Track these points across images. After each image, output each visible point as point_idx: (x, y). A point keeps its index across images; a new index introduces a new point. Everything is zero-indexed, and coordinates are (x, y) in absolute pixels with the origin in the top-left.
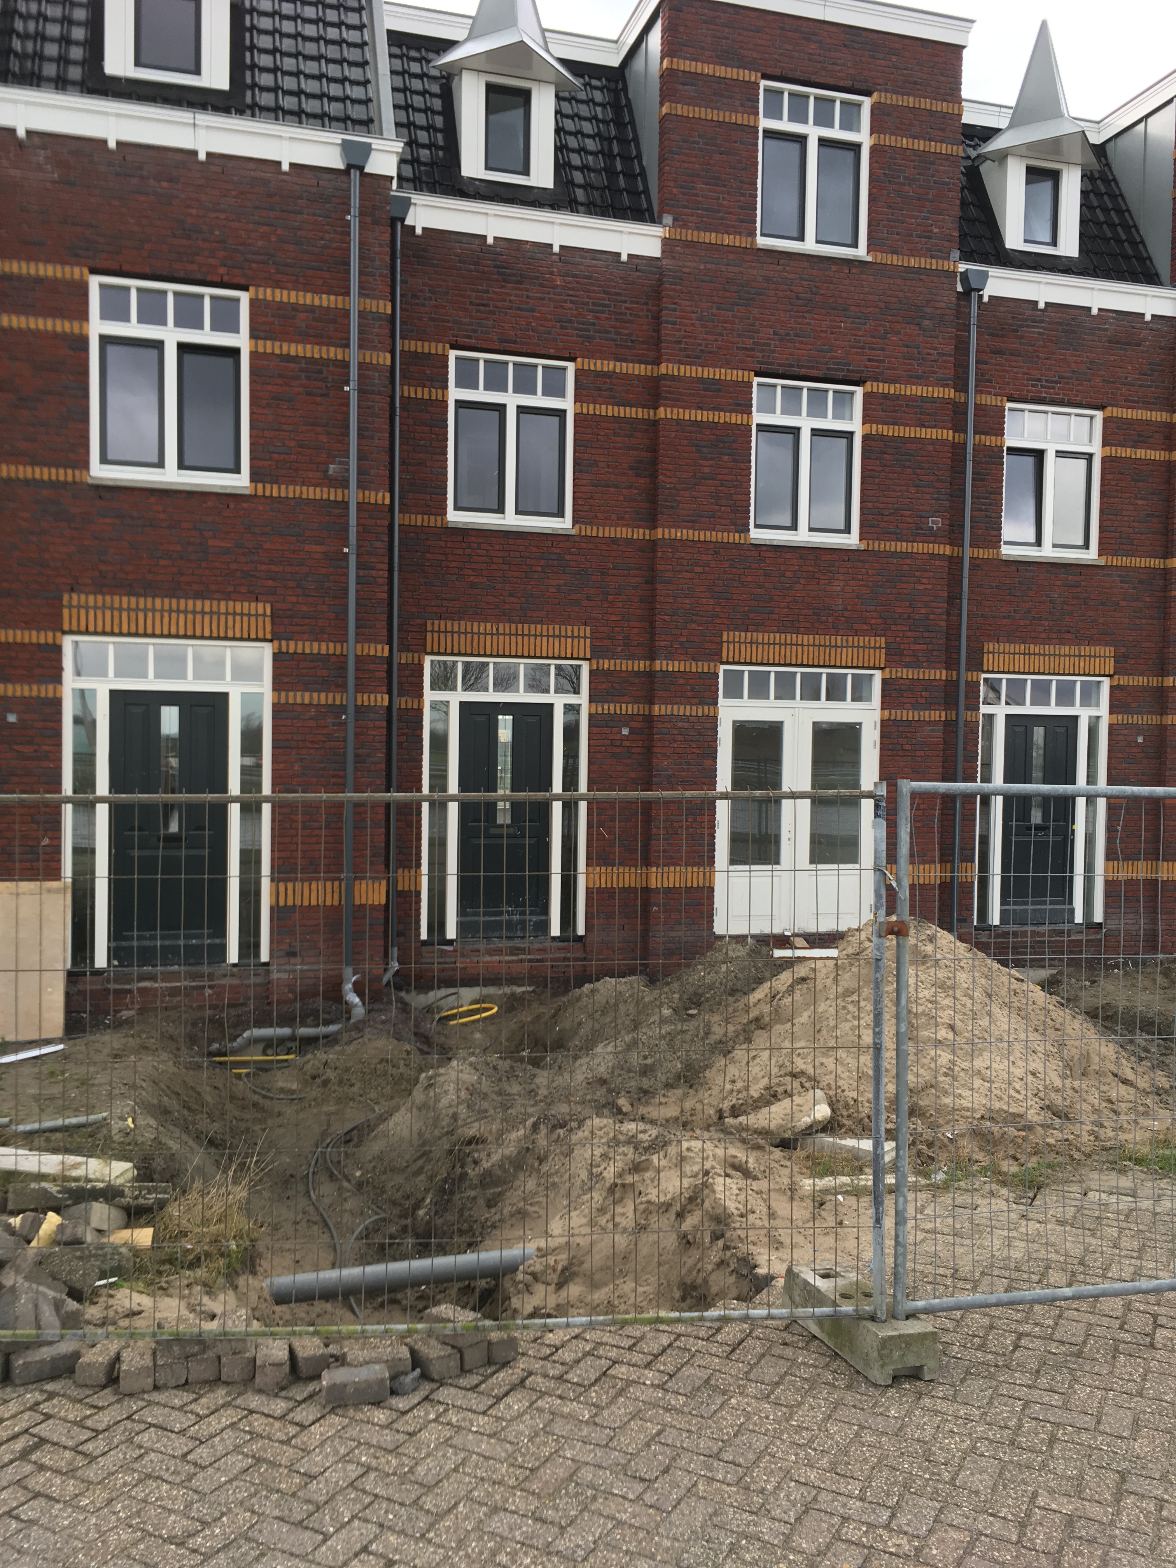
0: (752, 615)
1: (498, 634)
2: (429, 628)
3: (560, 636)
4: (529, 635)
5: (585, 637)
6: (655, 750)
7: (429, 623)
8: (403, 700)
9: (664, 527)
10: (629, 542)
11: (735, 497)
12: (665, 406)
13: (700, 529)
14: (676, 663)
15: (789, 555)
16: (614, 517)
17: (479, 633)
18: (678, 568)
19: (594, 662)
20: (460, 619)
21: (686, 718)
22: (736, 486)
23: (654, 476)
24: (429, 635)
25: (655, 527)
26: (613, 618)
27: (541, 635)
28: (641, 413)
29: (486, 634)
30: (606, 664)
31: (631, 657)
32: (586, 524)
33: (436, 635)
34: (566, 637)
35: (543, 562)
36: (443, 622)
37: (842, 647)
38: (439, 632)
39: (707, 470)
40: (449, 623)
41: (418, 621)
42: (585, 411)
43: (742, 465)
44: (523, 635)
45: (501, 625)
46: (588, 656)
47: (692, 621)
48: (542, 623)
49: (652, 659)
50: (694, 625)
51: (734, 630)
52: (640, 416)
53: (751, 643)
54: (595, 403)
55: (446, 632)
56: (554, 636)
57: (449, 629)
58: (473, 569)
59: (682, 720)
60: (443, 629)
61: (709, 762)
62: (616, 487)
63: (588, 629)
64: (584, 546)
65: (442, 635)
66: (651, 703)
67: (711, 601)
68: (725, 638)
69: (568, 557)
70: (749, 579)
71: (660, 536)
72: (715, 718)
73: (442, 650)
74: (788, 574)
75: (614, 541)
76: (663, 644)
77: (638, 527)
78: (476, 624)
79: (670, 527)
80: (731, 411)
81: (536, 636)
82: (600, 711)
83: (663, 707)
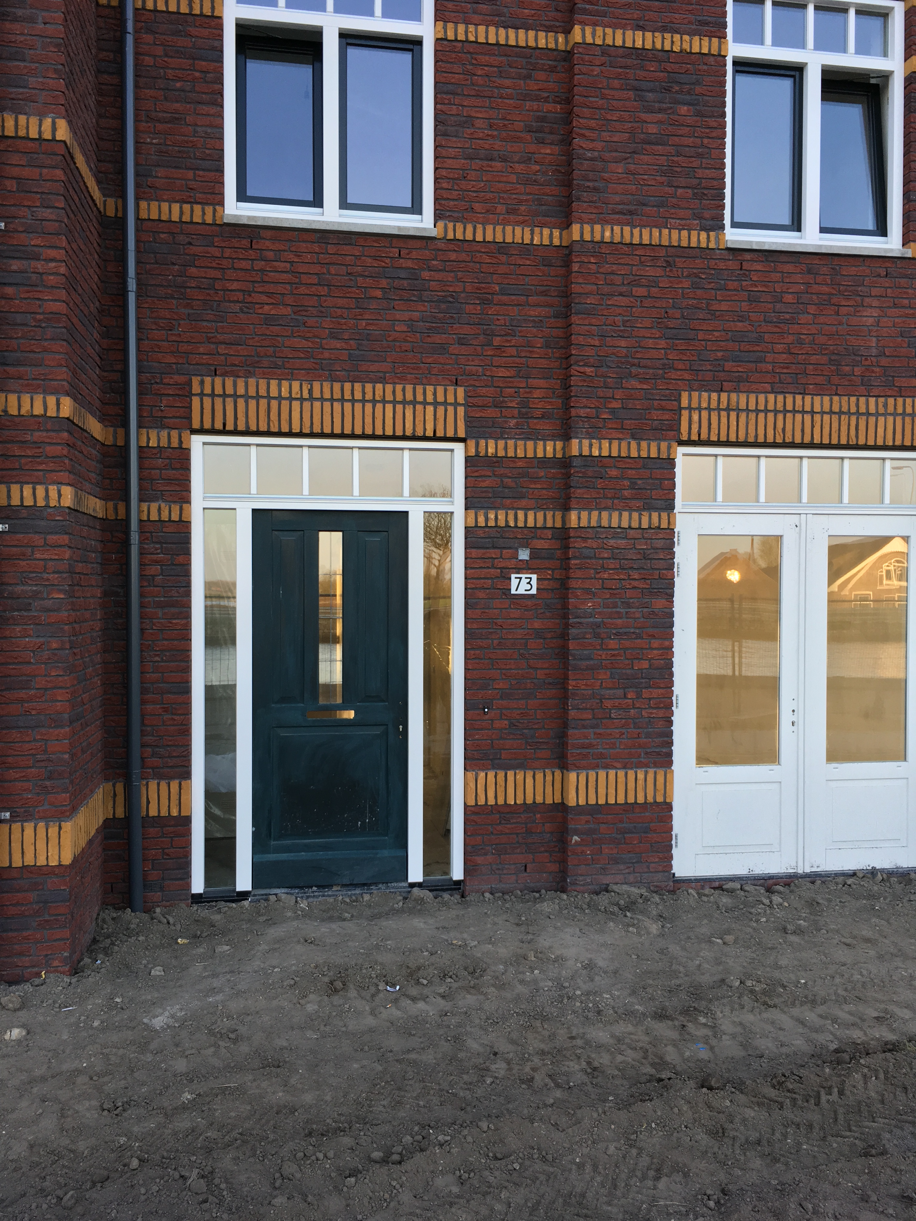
0: (729, 365)
1: (311, 399)
2: (196, 389)
3: (414, 403)
4: (364, 401)
5: (456, 404)
6: (573, 584)
7: (196, 381)
8: (154, 506)
9: (582, 222)
10: (526, 249)
11: (700, 173)
12: (583, 23)
13: (642, 226)
14: (605, 444)
15: (789, 268)
16: (501, 208)
17: (280, 398)
18: (606, 289)
19: (472, 443)
20: (248, 374)
21: (622, 532)
22: (700, 156)
23: (567, 140)
24: (196, 401)
25: (567, 225)
26: (502, 372)
27: (384, 402)
28: (544, 40)
29: (291, 399)
30: (490, 448)
31: (533, 435)
32: (456, 220)
33: (207, 401)
34: (425, 403)
35: (384, 283)
36: (218, 380)
37: (877, 414)
38: (213, 395)
39: (653, 129)
40: (229, 382)
41: (177, 378)
42: (451, 36)
43: (712, 122)
44: (353, 401)
45: (316, 385)
46: (461, 434)
47: (630, 375)
48: (383, 380)
49: (566, 437)
50: (634, 383)
51: (700, 389)
52: (542, 43)
53: (728, 409)
54: (467, 23)
55: (224, 396)
56: (404, 402)
57: (229, 390)
58: (269, 294)
59: (615, 536)
60: (218, 390)
61: (659, 603)
62: (504, 159)
63: (461, 391)
64: (453, 256)
65: (218, 401)
66: (566, 508)
67: (662, 343)
68: (685, 403)
69: (426, 274)
70: (724, 306)
71: (576, 237)
72: (670, 532)
73: (219, 426)
74: (789, 298)
75: (503, 248)
76: (582, 412)
77: (542, 226)
78: (274, 383)
79: (592, 222)
80: (692, 34)
81: (374, 402)
82: (481, 521)
83: (584, 514)
